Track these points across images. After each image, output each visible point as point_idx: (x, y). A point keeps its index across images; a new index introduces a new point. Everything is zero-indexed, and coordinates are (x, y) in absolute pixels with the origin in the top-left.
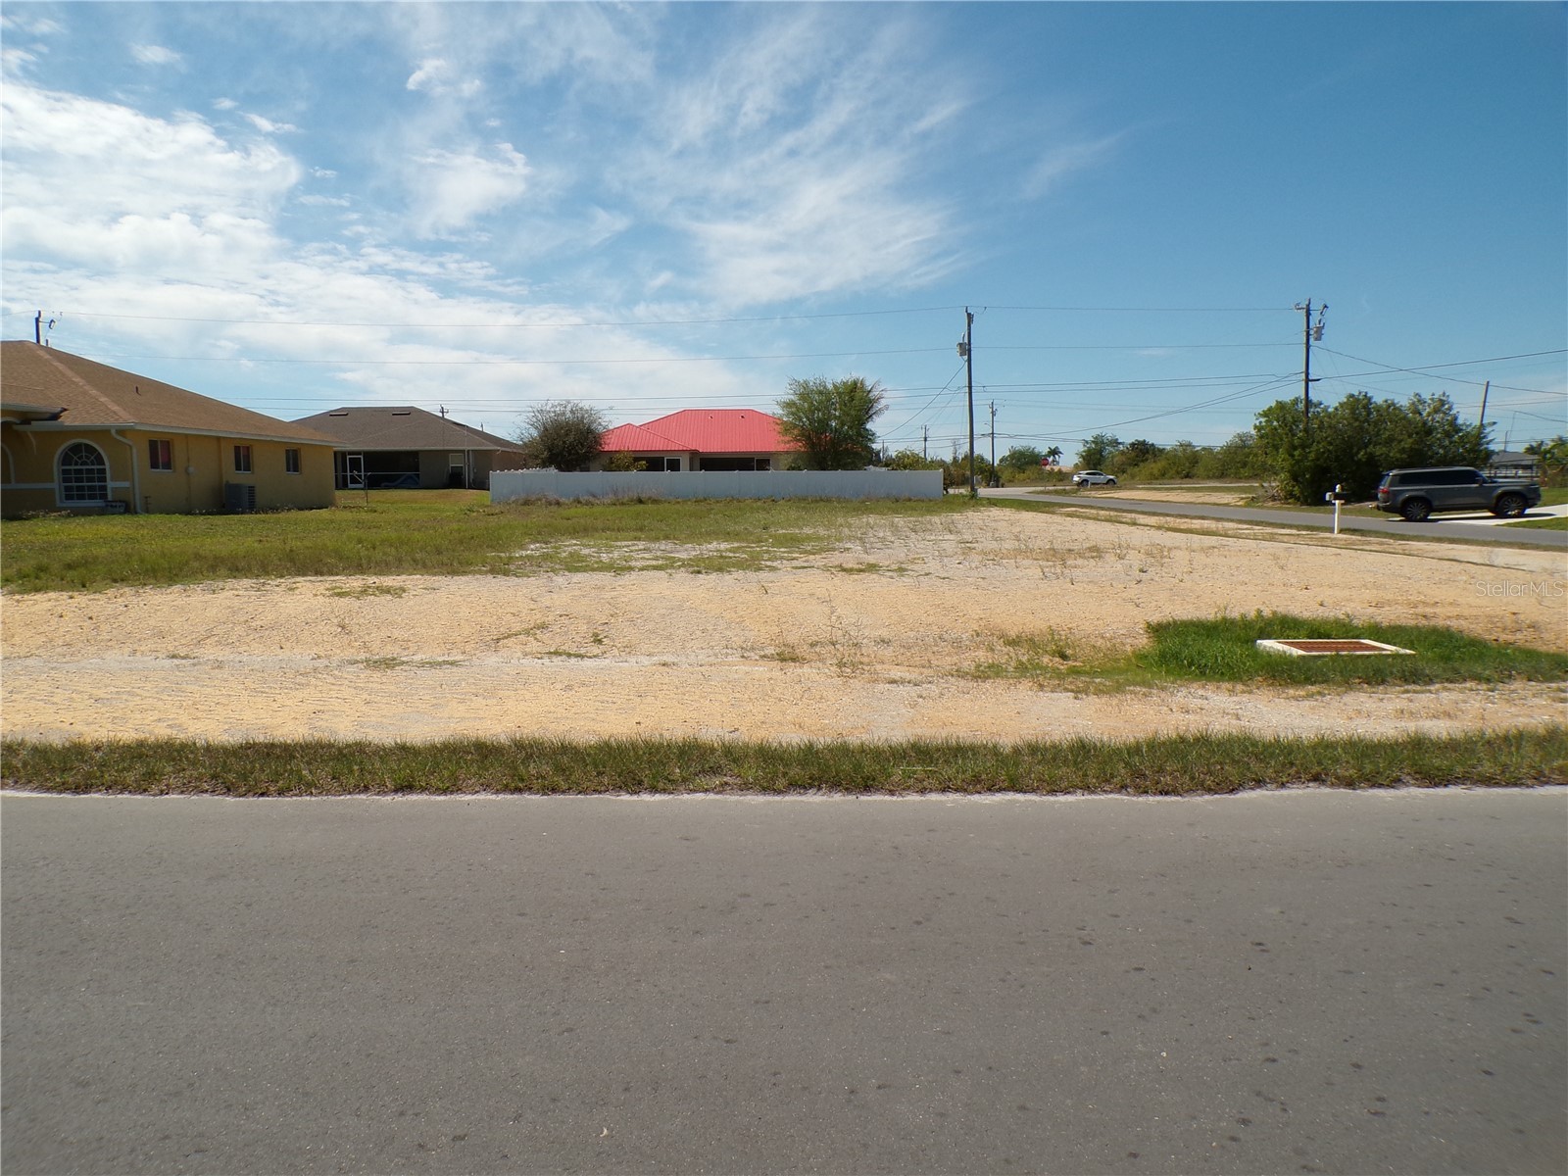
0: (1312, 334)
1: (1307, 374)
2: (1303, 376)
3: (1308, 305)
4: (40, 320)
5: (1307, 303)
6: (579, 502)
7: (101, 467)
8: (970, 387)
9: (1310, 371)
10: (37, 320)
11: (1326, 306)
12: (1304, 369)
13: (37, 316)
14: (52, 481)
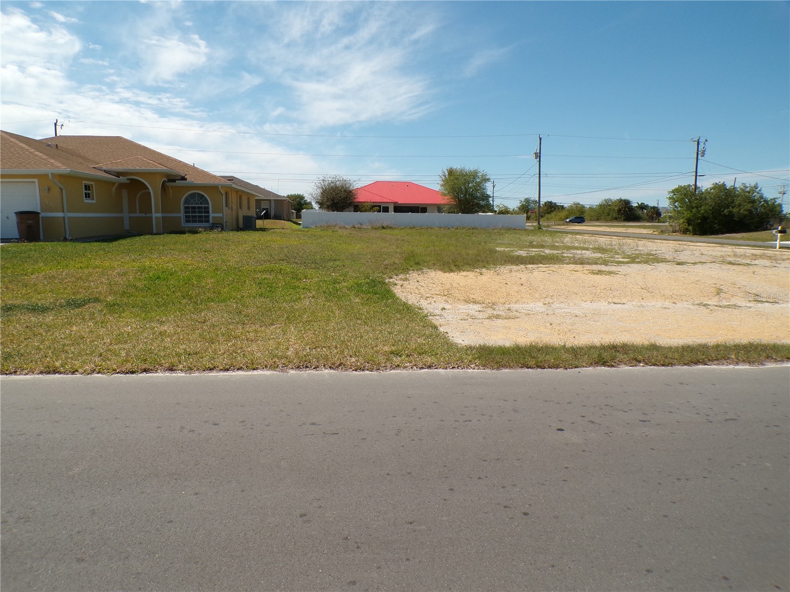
0: (700, 153)
1: (696, 173)
2: (694, 174)
3: (698, 140)
4: (57, 124)
5: (698, 138)
6: (354, 228)
7: (207, 206)
8: (540, 174)
9: (698, 171)
10: (56, 124)
11: (706, 141)
12: (695, 170)
13: (56, 122)
14: (180, 213)
